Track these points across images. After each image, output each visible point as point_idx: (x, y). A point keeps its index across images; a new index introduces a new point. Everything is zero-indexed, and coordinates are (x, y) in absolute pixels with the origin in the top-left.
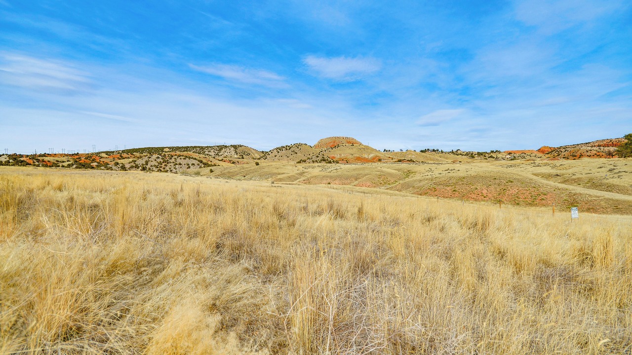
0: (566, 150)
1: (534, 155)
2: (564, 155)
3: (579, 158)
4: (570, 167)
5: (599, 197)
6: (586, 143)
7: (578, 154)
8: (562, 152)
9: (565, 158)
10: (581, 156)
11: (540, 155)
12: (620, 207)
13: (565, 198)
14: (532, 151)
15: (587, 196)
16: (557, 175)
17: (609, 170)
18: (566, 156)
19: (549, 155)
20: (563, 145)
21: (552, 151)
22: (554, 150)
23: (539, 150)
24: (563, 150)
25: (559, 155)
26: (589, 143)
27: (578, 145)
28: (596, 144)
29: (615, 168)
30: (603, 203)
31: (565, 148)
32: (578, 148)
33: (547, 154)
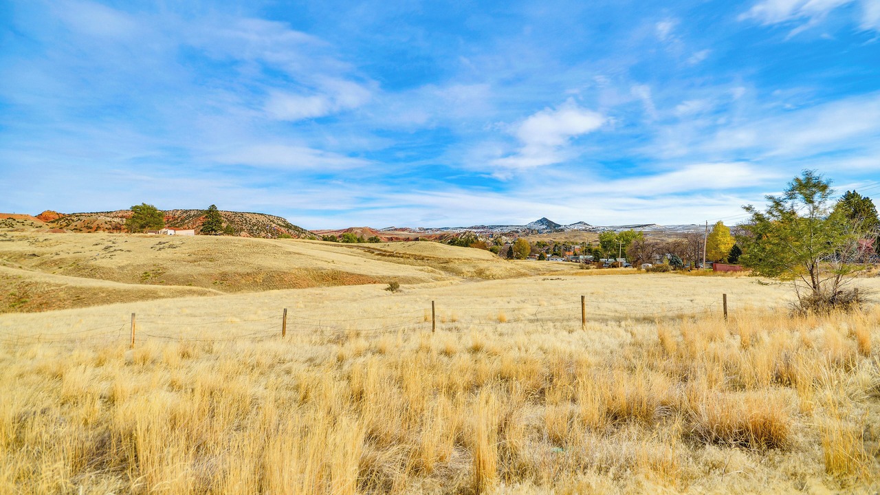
0: (79, 219)
1: (29, 222)
2: (76, 226)
3: (96, 230)
4: (58, 243)
5: (60, 285)
6: (108, 213)
7: (94, 225)
8: (73, 221)
9: (77, 229)
10: (98, 228)
11: (40, 223)
12: (83, 296)
13: (12, 291)
14: (26, 218)
15: (45, 285)
16: (34, 255)
17: (105, 248)
18: (78, 227)
19: (54, 225)
20: (77, 212)
21: (60, 219)
22: (63, 218)
23: (40, 217)
24: (75, 219)
25: (68, 225)
26: (111, 212)
27: (97, 213)
28: (120, 215)
29: (114, 245)
30: (62, 294)
31: (79, 216)
32: (94, 217)
33: (52, 222)
